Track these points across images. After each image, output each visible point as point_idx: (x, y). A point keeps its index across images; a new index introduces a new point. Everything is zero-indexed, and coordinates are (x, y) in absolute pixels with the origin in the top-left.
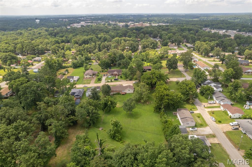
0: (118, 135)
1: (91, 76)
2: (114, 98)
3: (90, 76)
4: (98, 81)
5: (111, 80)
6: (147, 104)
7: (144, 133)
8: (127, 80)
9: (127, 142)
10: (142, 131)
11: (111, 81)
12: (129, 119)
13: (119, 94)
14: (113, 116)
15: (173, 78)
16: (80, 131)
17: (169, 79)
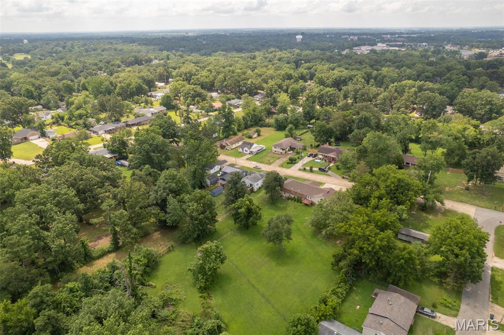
0: (203, 278)
1: (284, 151)
2: (285, 205)
3: (281, 151)
4: (288, 163)
5: (311, 168)
6: (336, 244)
7: (263, 300)
8: (345, 176)
9: (216, 300)
10: (263, 296)
11: (311, 171)
12: (268, 258)
13: (299, 201)
14: (248, 239)
15: (467, 203)
16: (168, 242)
17: (442, 203)
